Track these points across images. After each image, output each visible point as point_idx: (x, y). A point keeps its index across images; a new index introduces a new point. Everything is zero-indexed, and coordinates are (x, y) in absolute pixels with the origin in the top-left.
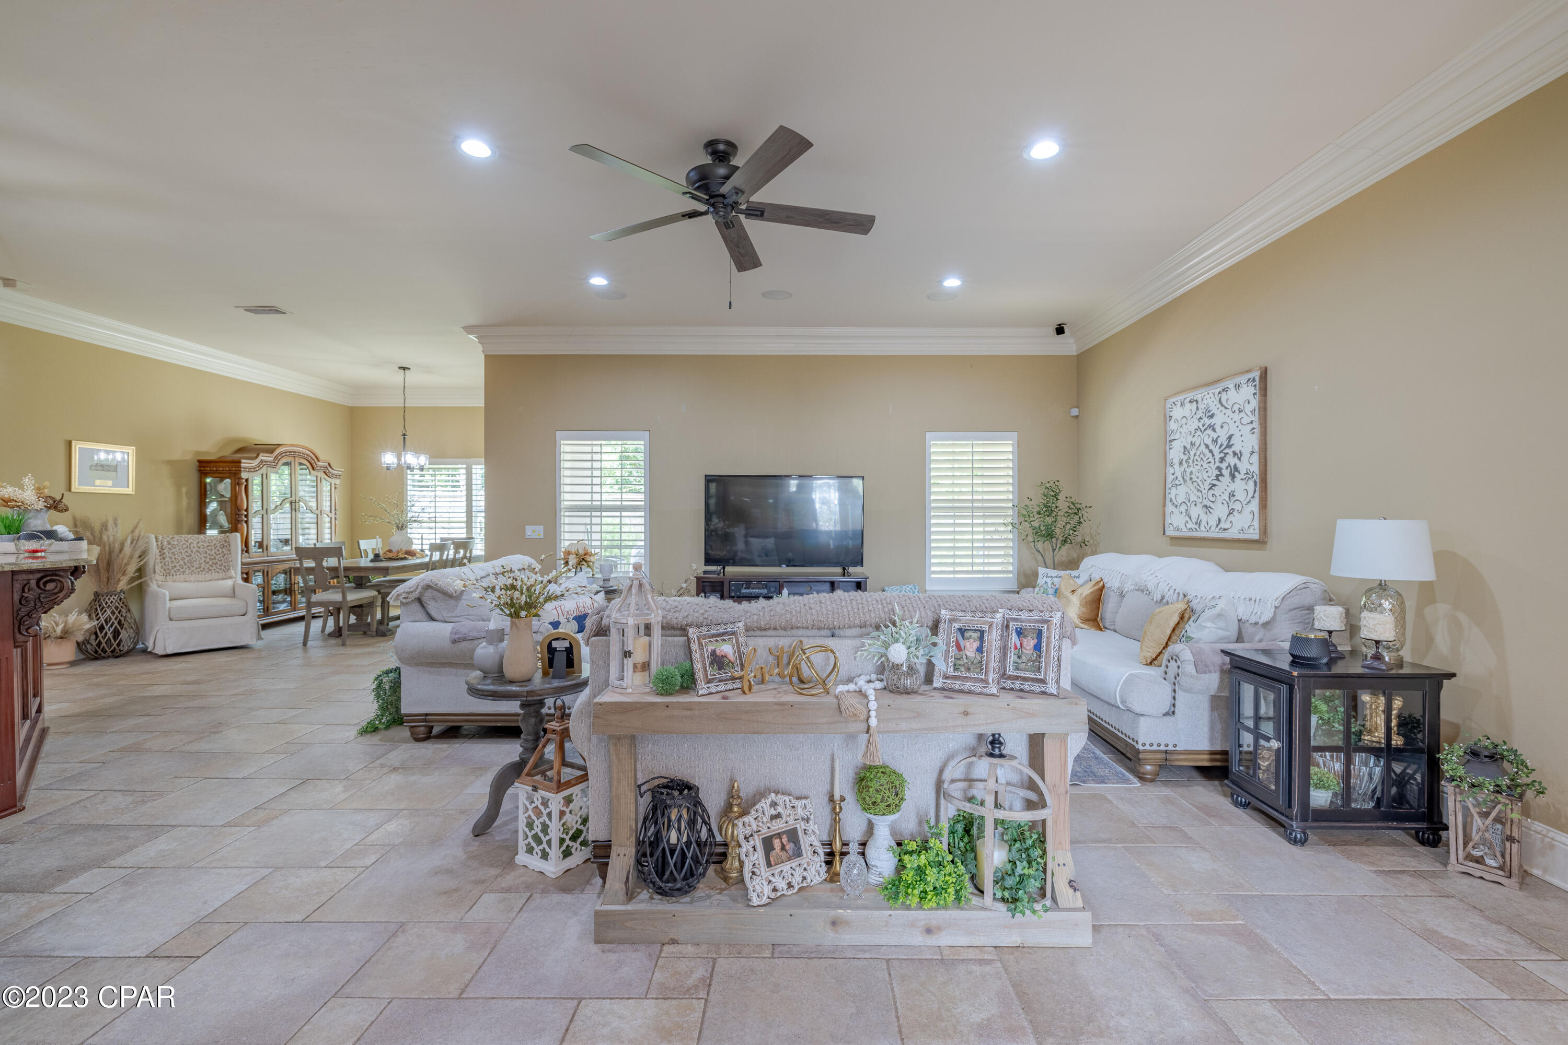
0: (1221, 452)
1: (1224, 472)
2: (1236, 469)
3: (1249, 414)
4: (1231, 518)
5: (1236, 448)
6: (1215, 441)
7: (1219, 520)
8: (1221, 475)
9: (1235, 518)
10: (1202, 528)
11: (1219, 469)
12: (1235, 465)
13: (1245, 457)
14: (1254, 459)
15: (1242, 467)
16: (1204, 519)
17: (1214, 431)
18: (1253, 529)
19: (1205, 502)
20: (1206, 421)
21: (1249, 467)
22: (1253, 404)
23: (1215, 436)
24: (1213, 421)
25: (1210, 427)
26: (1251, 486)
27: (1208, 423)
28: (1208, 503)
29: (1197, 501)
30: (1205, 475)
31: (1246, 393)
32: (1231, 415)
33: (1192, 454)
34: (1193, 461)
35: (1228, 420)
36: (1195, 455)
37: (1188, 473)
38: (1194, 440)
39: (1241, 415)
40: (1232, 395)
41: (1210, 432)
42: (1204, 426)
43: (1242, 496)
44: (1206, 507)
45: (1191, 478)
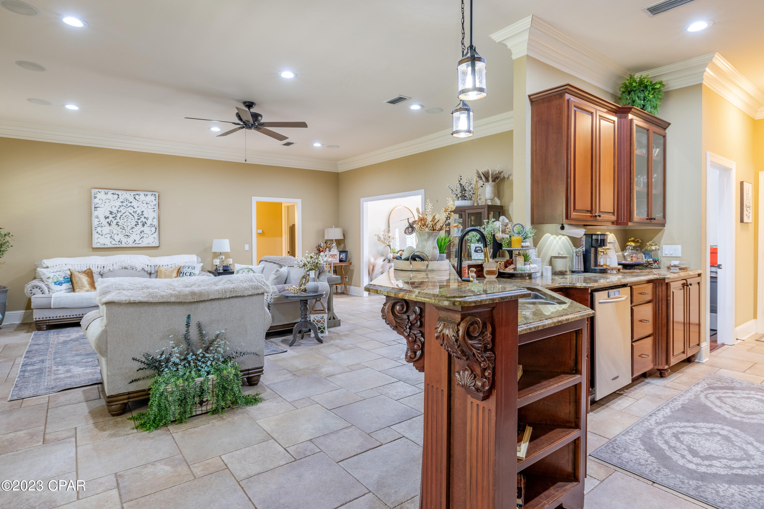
0: (139, 216)
2: (145, 223)
3: (152, 205)
4: (142, 239)
5: (146, 215)
6: (135, 212)
7: (135, 240)
8: (138, 224)
9: (146, 240)
10: (123, 243)
11: (137, 222)
13: (150, 219)
14: (155, 220)
15: (149, 222)
16: (124, 240)
17: (134, 208)
18: (154, 243)
19: (127, 234)
20: (128, 204)
21: (152, 223)
22: (154, 202)
23: (135, 210)
24: (132, 204)
25: (131, 206)
26: (153, 229)
27: (129, 204)
28: (129, 234)
29: (119, 233)
30: (129, 224)
31: (150, 198)
32: (142, 204)
33: (119, 215)
34: (120, 218)
35: (140, 205)
36: (121, 216)
37: (115, 222)
38: (119, 210)
39: (148, 205)
40: (142, 197)
41: (131, 208)
42: (127, 205)
43: (149, 232)
44: (127, 235)
45: (117, 224)
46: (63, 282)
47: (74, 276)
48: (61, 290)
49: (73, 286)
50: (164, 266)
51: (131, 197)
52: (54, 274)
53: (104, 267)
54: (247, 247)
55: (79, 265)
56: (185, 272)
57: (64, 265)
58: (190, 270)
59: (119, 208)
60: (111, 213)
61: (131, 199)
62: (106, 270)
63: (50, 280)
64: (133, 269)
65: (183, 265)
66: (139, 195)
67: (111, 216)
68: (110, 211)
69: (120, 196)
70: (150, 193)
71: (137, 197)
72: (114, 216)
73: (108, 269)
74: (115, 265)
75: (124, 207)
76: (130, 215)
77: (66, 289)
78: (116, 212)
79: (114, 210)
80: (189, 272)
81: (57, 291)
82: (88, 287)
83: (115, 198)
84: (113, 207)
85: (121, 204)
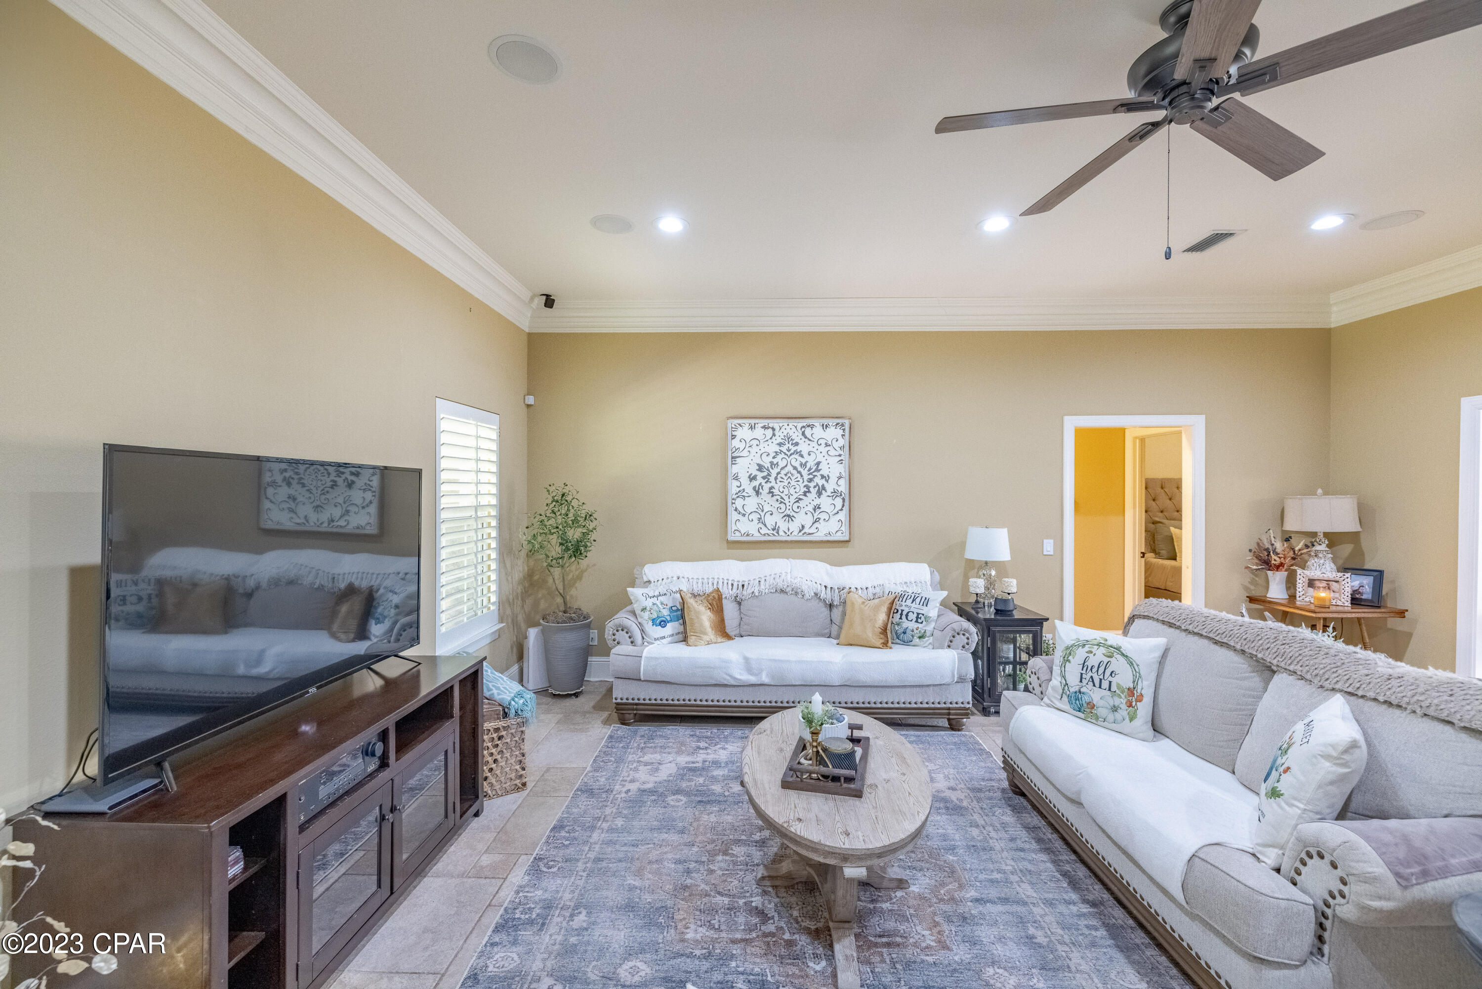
0: (811, 474)
1: (811, 489)
2: (824, 488)
3: (838, 449)
4: (816, 525)
5: (825, 472)
6: (803, 465)
7: (803, 527)
8: (809, 492)
9: (821, 525)
10: (781, 533)
11: (807, 487)
12: (823, 485)
13: (833, 480)
14: (842, 482)
15: (830, 487)
16: (783, 526)
17: (802, 456)
18: (839, 534)
19: (788, 512)
20: (791, 447)
21: (837, 488)
22: (841, 442)
23: (803, 461)
24: (799, 448)
25: (796, 452)
26: (838, 502)
27: (793, 449)
28: (792, 514)
29: (774, 510)
30: (792, 491)
31: (833, 433)
32: (817, 446)
33: (774, 472)
34: (776, 479)
35: (814, 450)
36: (778, 473)
37: (766, 487)
38: (775, 461)
39: (828, 448)
40: (818, 432)
41: (797, 456)
42: (789, 450)
43: (829, 509)
44: (789, 516)
45: (770, 492)
46: (668, 618)
47: (690, 606)
48: (664, 637)
49: (685, 629)
50: (860, 591)
51: (797, 433)
52: (654, 600)
53: (743, 586)
54: (1049, 546)
55: (699, 581)
56: (906, 610)
58: (915, 607)
59: (774, 458)
60: (760, 468)
61: (797, 436)
62: (747, 592)
63: (646, 615)
64: (796, 593)
65: (899, 589)
66: (811, 426)
67: (760, 475)
68: (758, 465)
69: (776, 432)
70: (832, 422)
71: (808, 432)
72: (765, 474)
73: (750, 591)
74: (762, 582)
75: (783, 455)
76: (794, 472)
77: (672, 635)
78: (769, 465)
79: (766, 461)
80: (916, 611)
81: (655, 639)
82: (713, 632)
83: (768, 437)
84: (764, 456)
85: (777, 449)
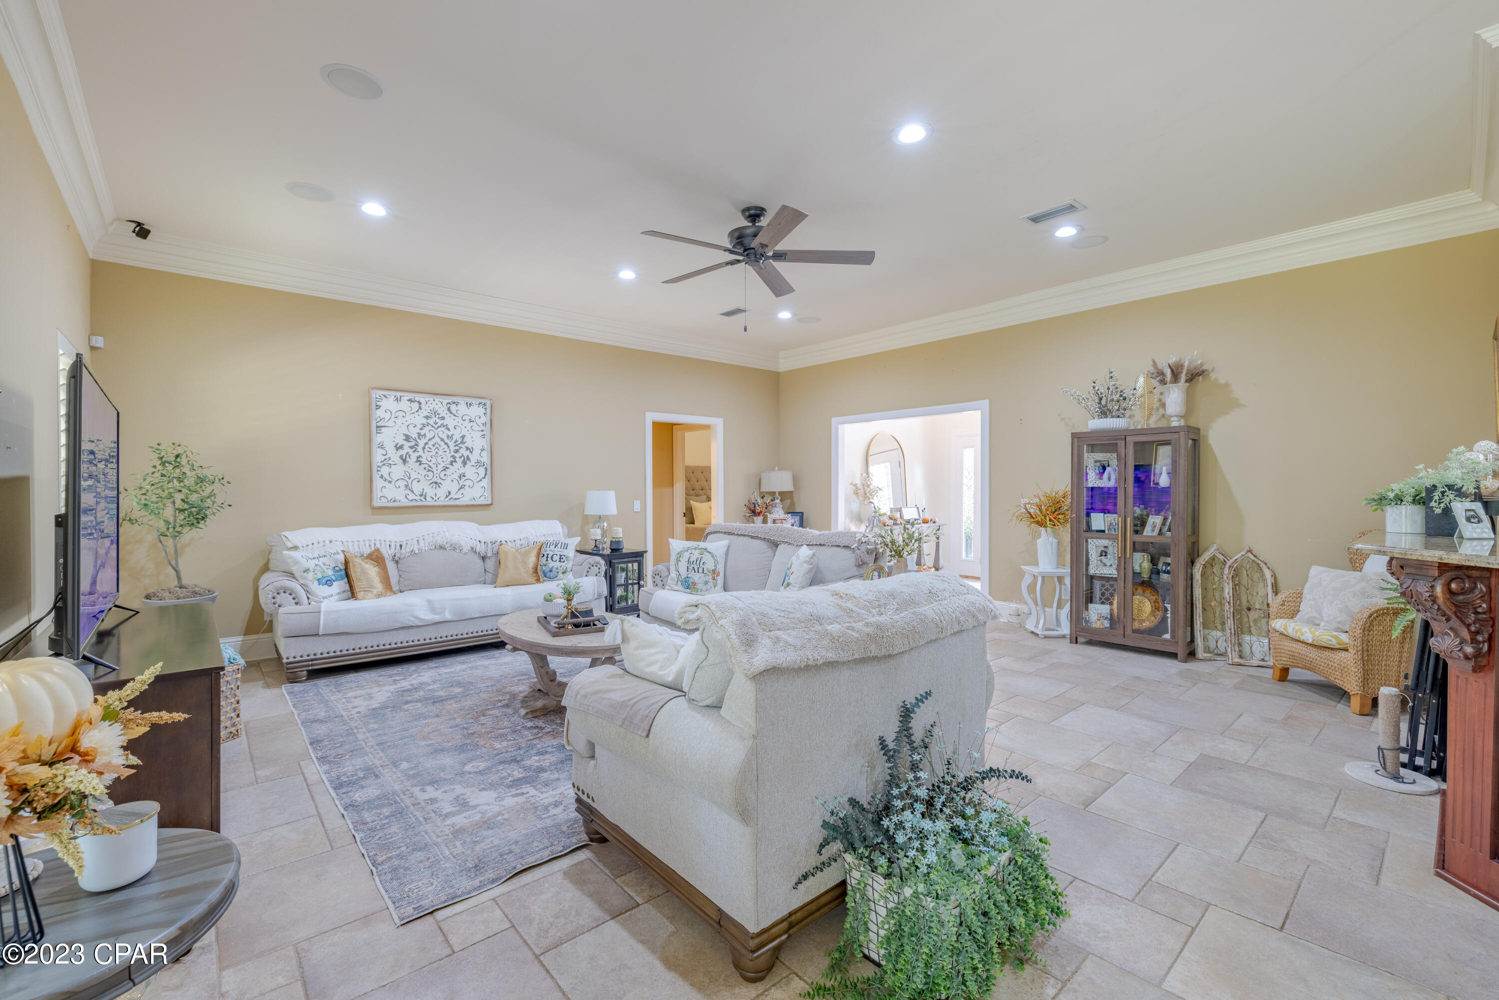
0: (457, 445)
1: (457, 459)
2: (468, 458)
3: (481, 425)
4: (462, 491)
5: (469, 444)
6: (450, 437)
7: (449, 493)
8: (455, 461)
9: (466, 491)
10: (429, 499)
11: (453, 456)
12: (468, 457)
13: (477, 451)
14: (484, 454)
15: (474, 458)
16: (430, 492)
17: (449, 430)
18: (483, 498)
19: (435, 480)
20: (438, 421)
21: (480, 458)
22: (484, 419)
23: (450, 434)
24: (445, 422)
25: (443, 425)
26: (482, 471)
27: (440, 422)
28: (439, 481)
29: (422, 478)
30: (440, 460)
31: (476, 411)
32: (461, 422)
33: (421, 443)
34: (424, 448)
35: (459, 424)
36: (426, 444)
37: (414, 456)
38: (422, 432)
39: (471, 424)
40: (462, 409)
41: (443, 429)
42: (436, 424)
43: (474, 477)
44: (436, 483)
45: (417, 461)
46: (334, 579)
47: (354, 565)
48: (332, 596)
49: (351, 586)
51: (442, 409)
52: (316, 561)
53: (401, 546)
54: (637, 506)
55: (356, 543)
56: (551, 554)
57: (328, 542)
58: (558, 551)
59: (421, 429)
60: (407, 438)
61: (443, 412)
62: (406, 551)
63: (310, 575)
66: (456, 404)
67: (407, 445)
68: (405, 435)
69: (423, 406)
70: (475, 401)
71: (453, 408)
72: (413, 444)
73: (408, 550)
74: (419, 543)
75: (430, 428)
76: (442, 443)
77: (339, 593)
78: (416, 436)
79: (413, 433)
80: (558, 554)
81: (324, 598)
82: (379, 587)
83: (414, 410)
84: (411, 427)
85: (424, 421)
